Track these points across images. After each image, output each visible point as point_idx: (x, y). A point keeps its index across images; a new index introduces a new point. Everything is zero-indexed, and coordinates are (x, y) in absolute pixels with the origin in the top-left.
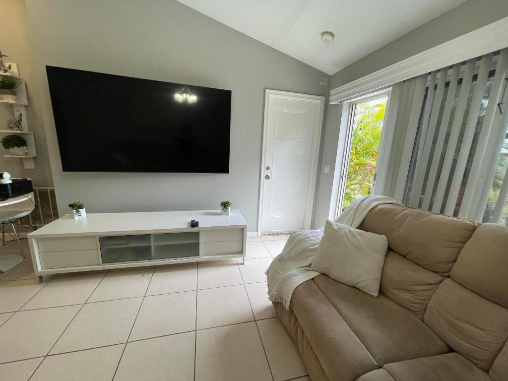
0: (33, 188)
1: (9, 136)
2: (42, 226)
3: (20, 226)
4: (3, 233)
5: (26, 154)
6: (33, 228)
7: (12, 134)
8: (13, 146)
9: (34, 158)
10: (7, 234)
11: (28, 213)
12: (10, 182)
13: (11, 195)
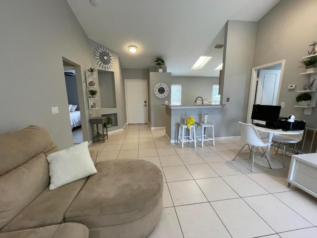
0: (305, 127)
1: (302, 94)
2: (302, 154)
3: (288, 148)
4: (278, 148)
5: (309, 105)
6: (295, 152)
7: (304, 93)
8: (302, 100)
9: (313, 108)
10: (280, 150)
11: (295, 142)
12: (293, 121)
13: (291, 129)
